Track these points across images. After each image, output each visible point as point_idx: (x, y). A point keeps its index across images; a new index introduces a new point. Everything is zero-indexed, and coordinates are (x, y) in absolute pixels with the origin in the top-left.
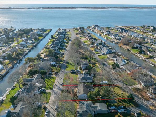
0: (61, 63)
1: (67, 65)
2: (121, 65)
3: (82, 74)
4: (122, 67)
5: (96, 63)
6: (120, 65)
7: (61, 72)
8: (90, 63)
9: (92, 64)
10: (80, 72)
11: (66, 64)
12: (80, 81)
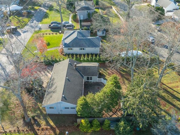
0: (36, 8)
1: (48, 11)
2: (168, 11)
3: (72, 31)
4: (170, 14)
5: (112, 8)
6: (166, 9)
7: (26, 28)
8: (98, 8)
9: (101, 9)
10: (71, 27)
11: (45, 10)
12: (66, 50)
